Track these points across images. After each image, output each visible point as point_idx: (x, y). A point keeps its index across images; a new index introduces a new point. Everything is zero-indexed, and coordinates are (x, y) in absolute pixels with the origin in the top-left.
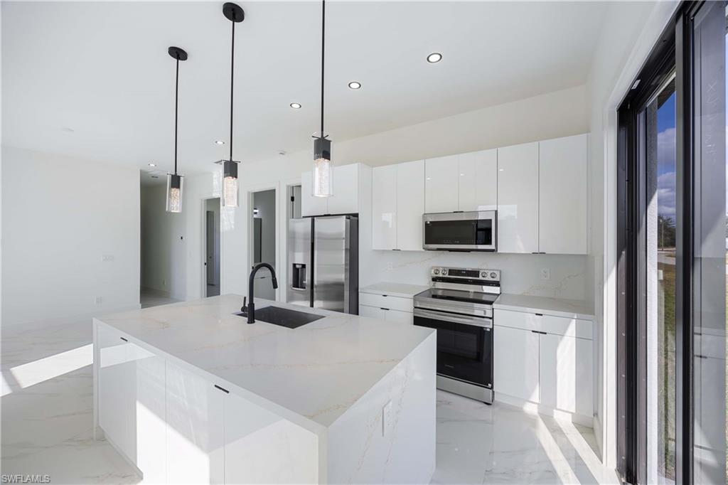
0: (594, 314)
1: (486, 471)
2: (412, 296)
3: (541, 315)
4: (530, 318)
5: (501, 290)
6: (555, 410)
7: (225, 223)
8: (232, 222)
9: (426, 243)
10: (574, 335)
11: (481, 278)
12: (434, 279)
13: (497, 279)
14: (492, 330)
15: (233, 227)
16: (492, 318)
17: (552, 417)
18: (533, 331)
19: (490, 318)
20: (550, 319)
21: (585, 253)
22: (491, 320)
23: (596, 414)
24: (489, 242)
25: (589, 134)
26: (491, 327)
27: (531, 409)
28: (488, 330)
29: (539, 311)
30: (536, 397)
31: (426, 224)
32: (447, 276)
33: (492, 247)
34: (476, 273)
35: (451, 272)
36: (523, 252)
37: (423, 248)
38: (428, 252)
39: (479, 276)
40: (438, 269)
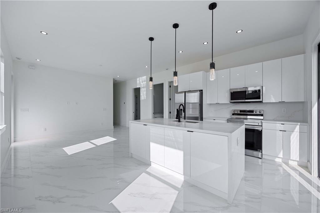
0: (308, 123)
2: (226, 119)
3: (284, 124)
4: (279, 126)
5: (263, 118)
6: (289, 161)
7: (142, 97)
8: (145, 96)
9: (231, 100)
10: (299, 131)
12: (233, 114)
13: (262, 113)
14: (262, 130)
15: (145, 98)
16: (262, 126)
17: (288, 163)
18: (280, 131)
19: (261, 126)
20: (288, 126)
21: (303, 101)
22: (261, 127)
23: (308, 161)
24: (259, 98)
25: (305, 54)
26: (261, 129)
27: (278, 160)
28: (260, 130)
30: (281, 155)
31: (231, 93)
32: (239, 113)
33: (261, 100)
34: (252, 111)
35: (241, 111)
36: (274, 102)
37: (230, 102)
38: (232, 103)
39: (253, 113)
40: (235, 110)
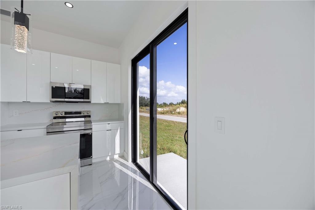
1: (100, 183)
6: (115, 155)
9: (52, 98)
10: (119, 128)
11: (82, 115)
12: (55, 118)
13: (89, 114)
17: (114, 158)
20: (113, 125)
25: (121, 65)
28: (90, 134)
29: (109, 123)
31: (52, 88)
32: (64, 115)
33: (89, 100)
34: (80, 113)
35: (66, 113)
37: (50, 101)
38: (53, 103)
39: (81, 114)
40: (57, 112)
